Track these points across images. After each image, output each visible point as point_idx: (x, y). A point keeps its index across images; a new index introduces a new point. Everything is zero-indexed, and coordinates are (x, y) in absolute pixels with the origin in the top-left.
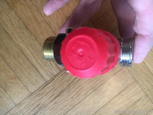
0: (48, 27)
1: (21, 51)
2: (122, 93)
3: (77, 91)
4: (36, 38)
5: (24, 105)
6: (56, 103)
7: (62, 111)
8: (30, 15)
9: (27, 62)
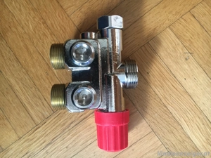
0: (40, 58)
1: (11, 86)
2: (133, 147)
3: (73, 139)
4: (27, 71)
5: (12, 151)
6: (47, 152)
8: (22, 44)
9: (16, 100)
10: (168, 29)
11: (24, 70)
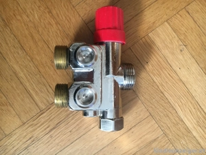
1: (15, 73)
2: (133, 130)
3: (77, 123)
4: (32, 59)
5: (15, 137)
6: (51, 137)
7: (59, 147)
8: (27, 32)
9: (21, 86)
10: (166, 23)
11: (29, 58)
